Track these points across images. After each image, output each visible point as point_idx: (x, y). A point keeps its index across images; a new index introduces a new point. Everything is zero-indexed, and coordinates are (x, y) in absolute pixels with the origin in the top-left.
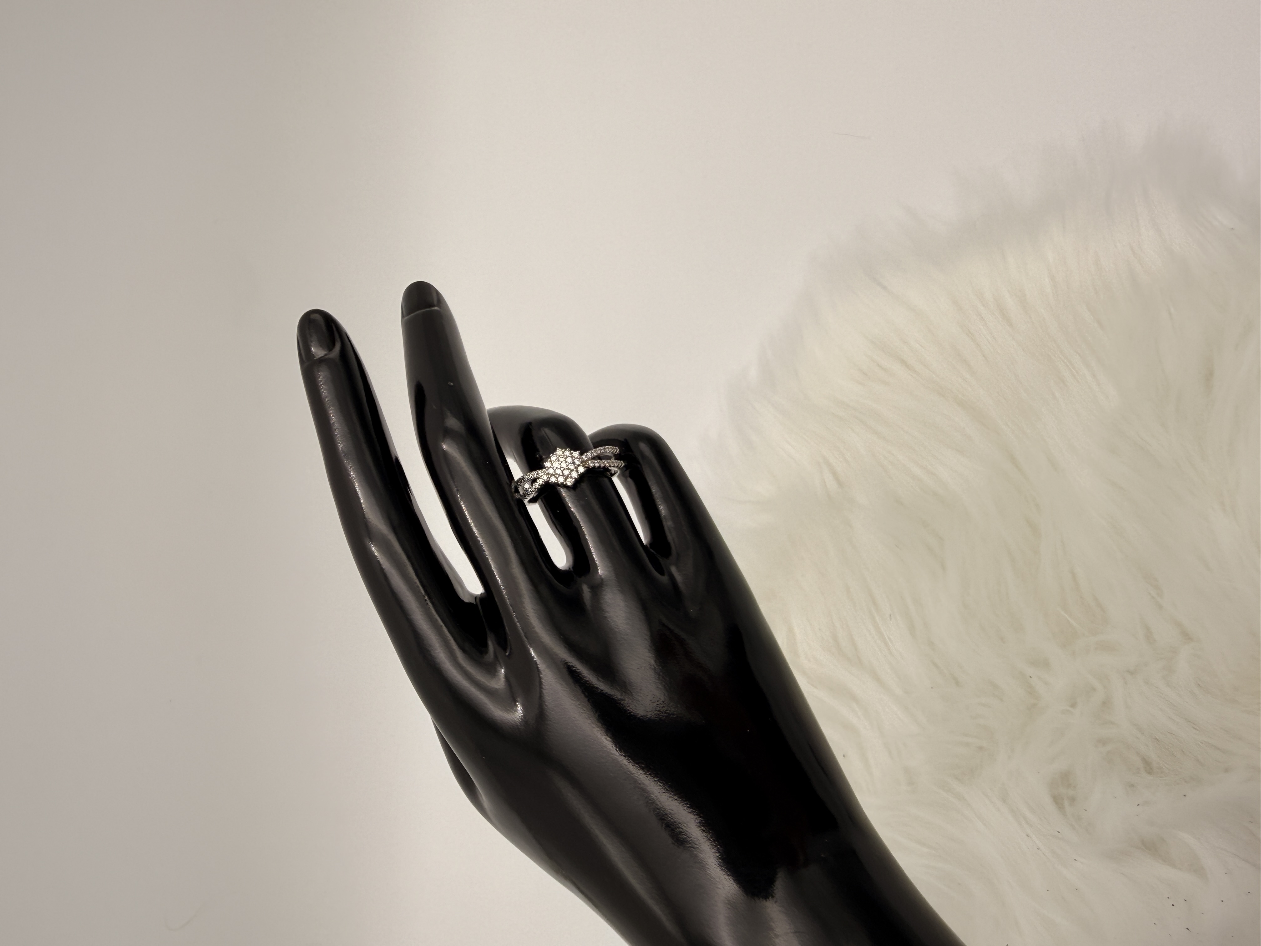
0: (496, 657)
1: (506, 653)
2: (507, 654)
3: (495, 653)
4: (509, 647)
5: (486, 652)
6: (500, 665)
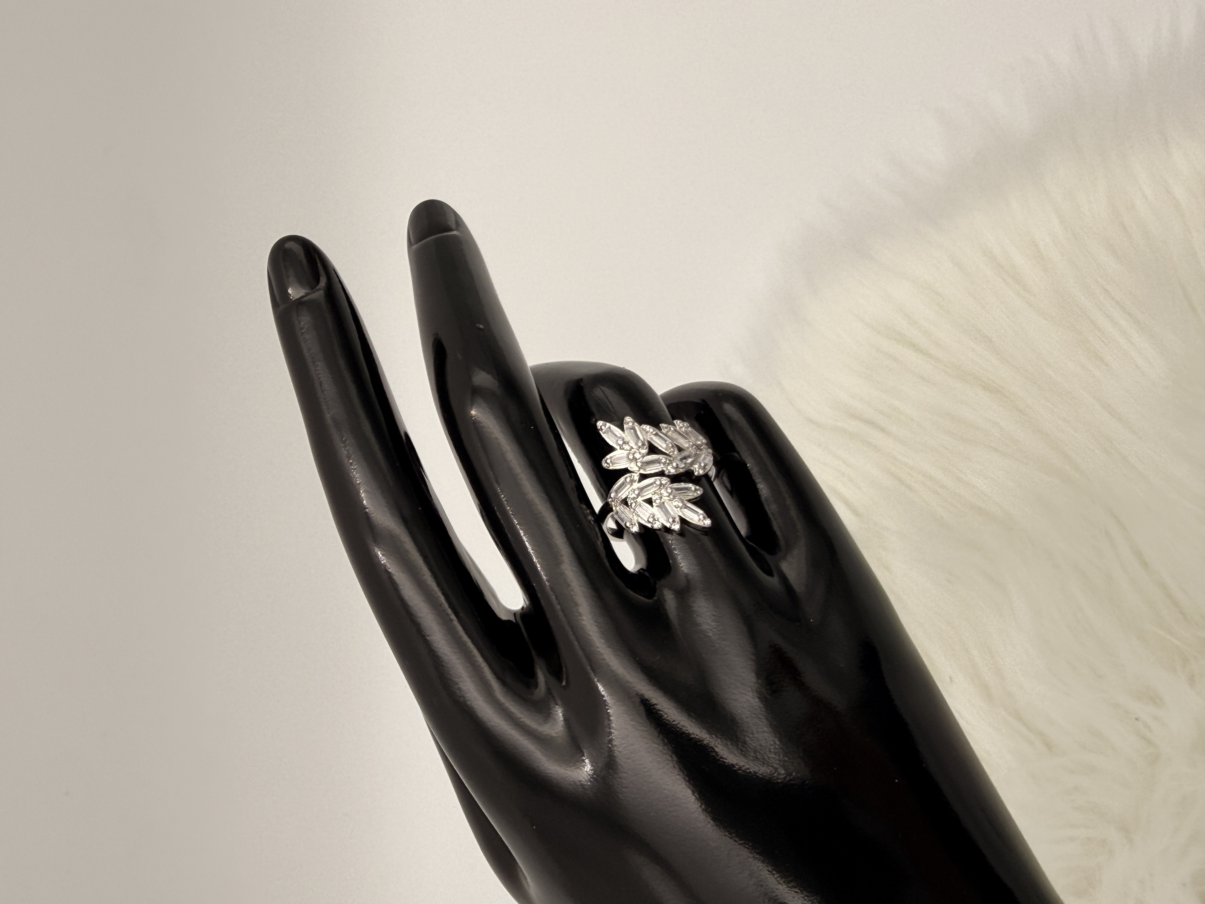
0: (549, 690)
1: (562, 683)
2: (564, 686)
3: (547, 685)
4: (565, 676)
5: (536, 686)
6: (555, 699)
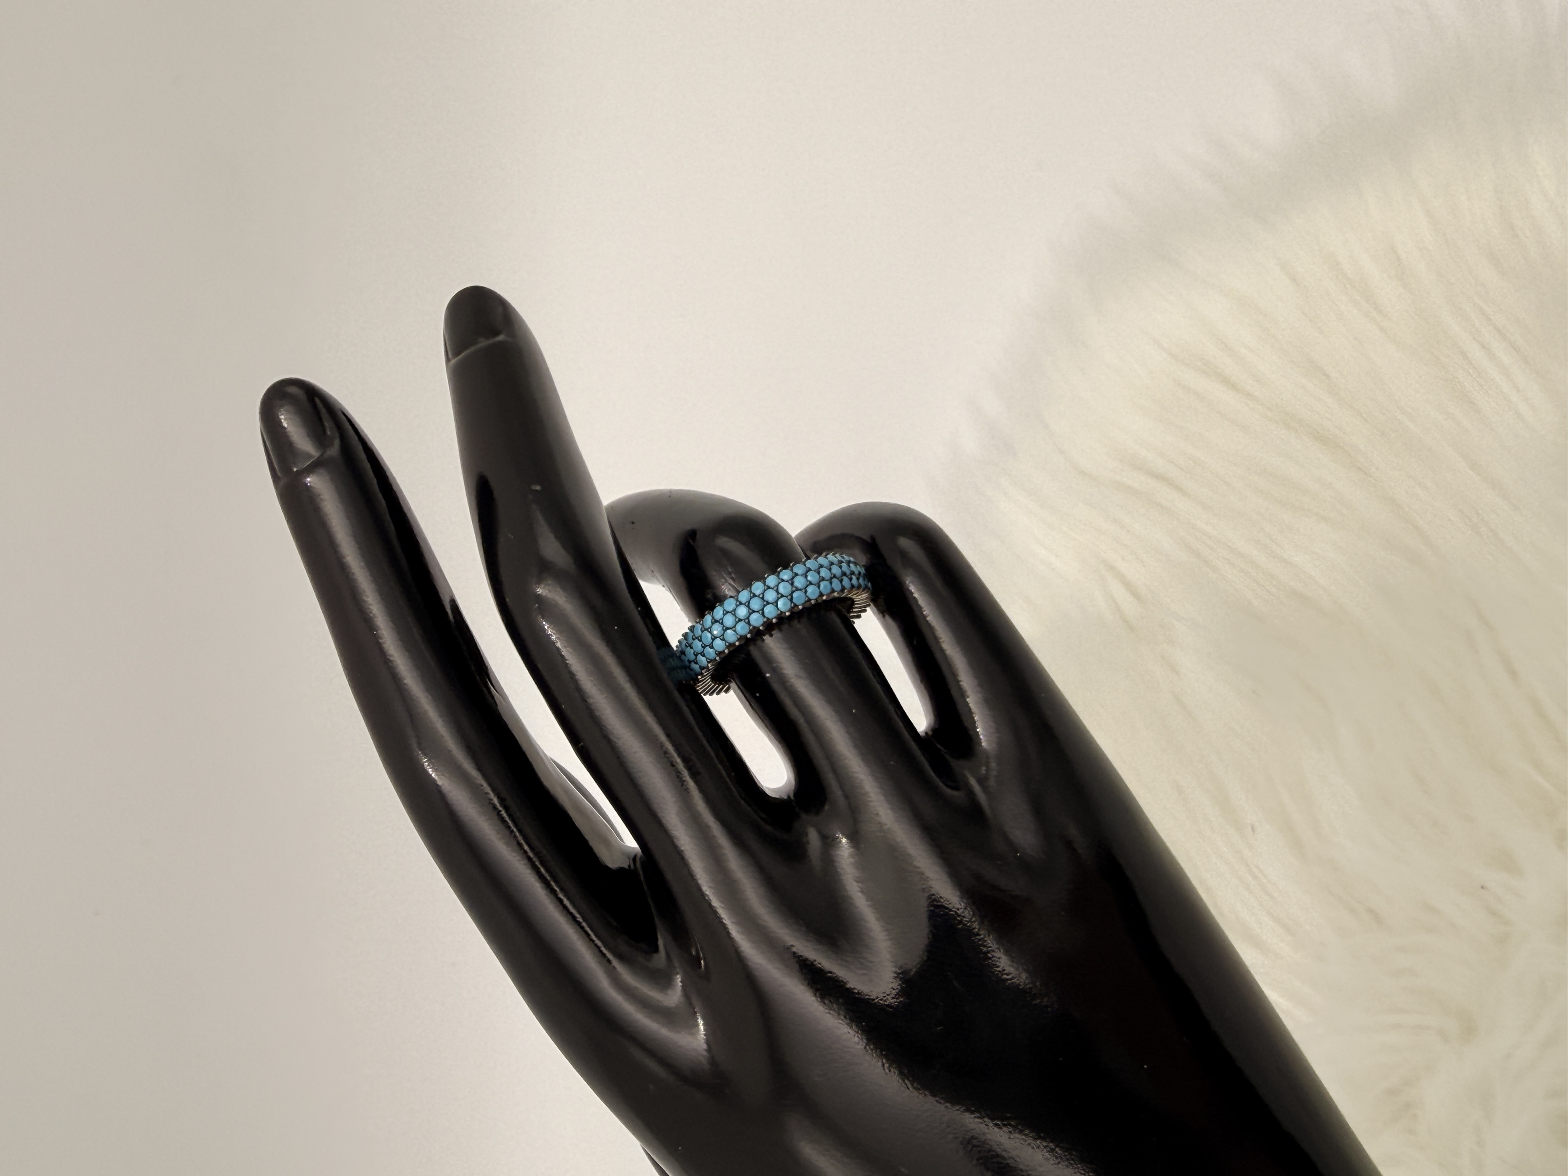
0: (669, 959)
5: (655, 952)
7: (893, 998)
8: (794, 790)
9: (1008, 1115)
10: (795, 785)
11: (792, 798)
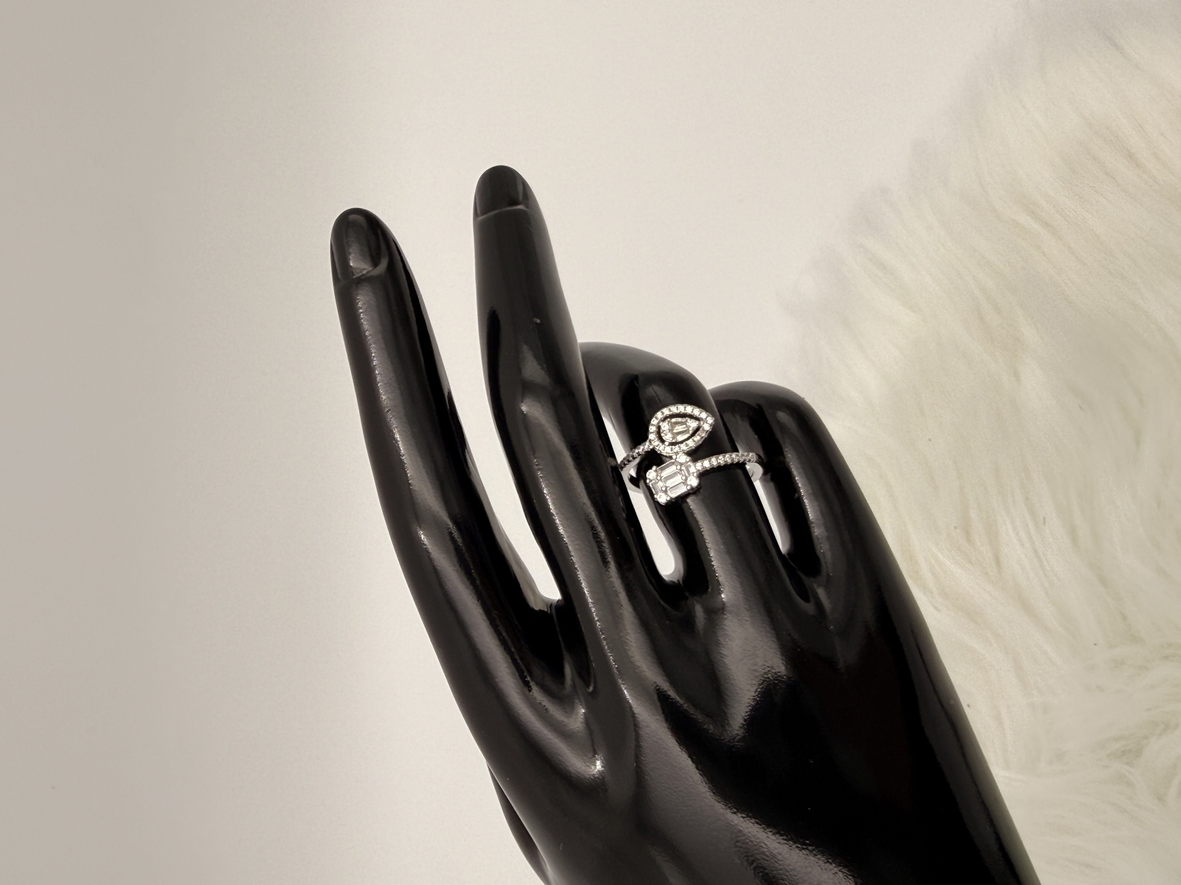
1: (588, 686)
2: (591, 689)
3: (574, 686)
4: (593, 682)
6: (580, 702)
7: (737, 742)
8: (683, 577)
9: (808, 842)
10: (684, 574)
11: (681, 583)
